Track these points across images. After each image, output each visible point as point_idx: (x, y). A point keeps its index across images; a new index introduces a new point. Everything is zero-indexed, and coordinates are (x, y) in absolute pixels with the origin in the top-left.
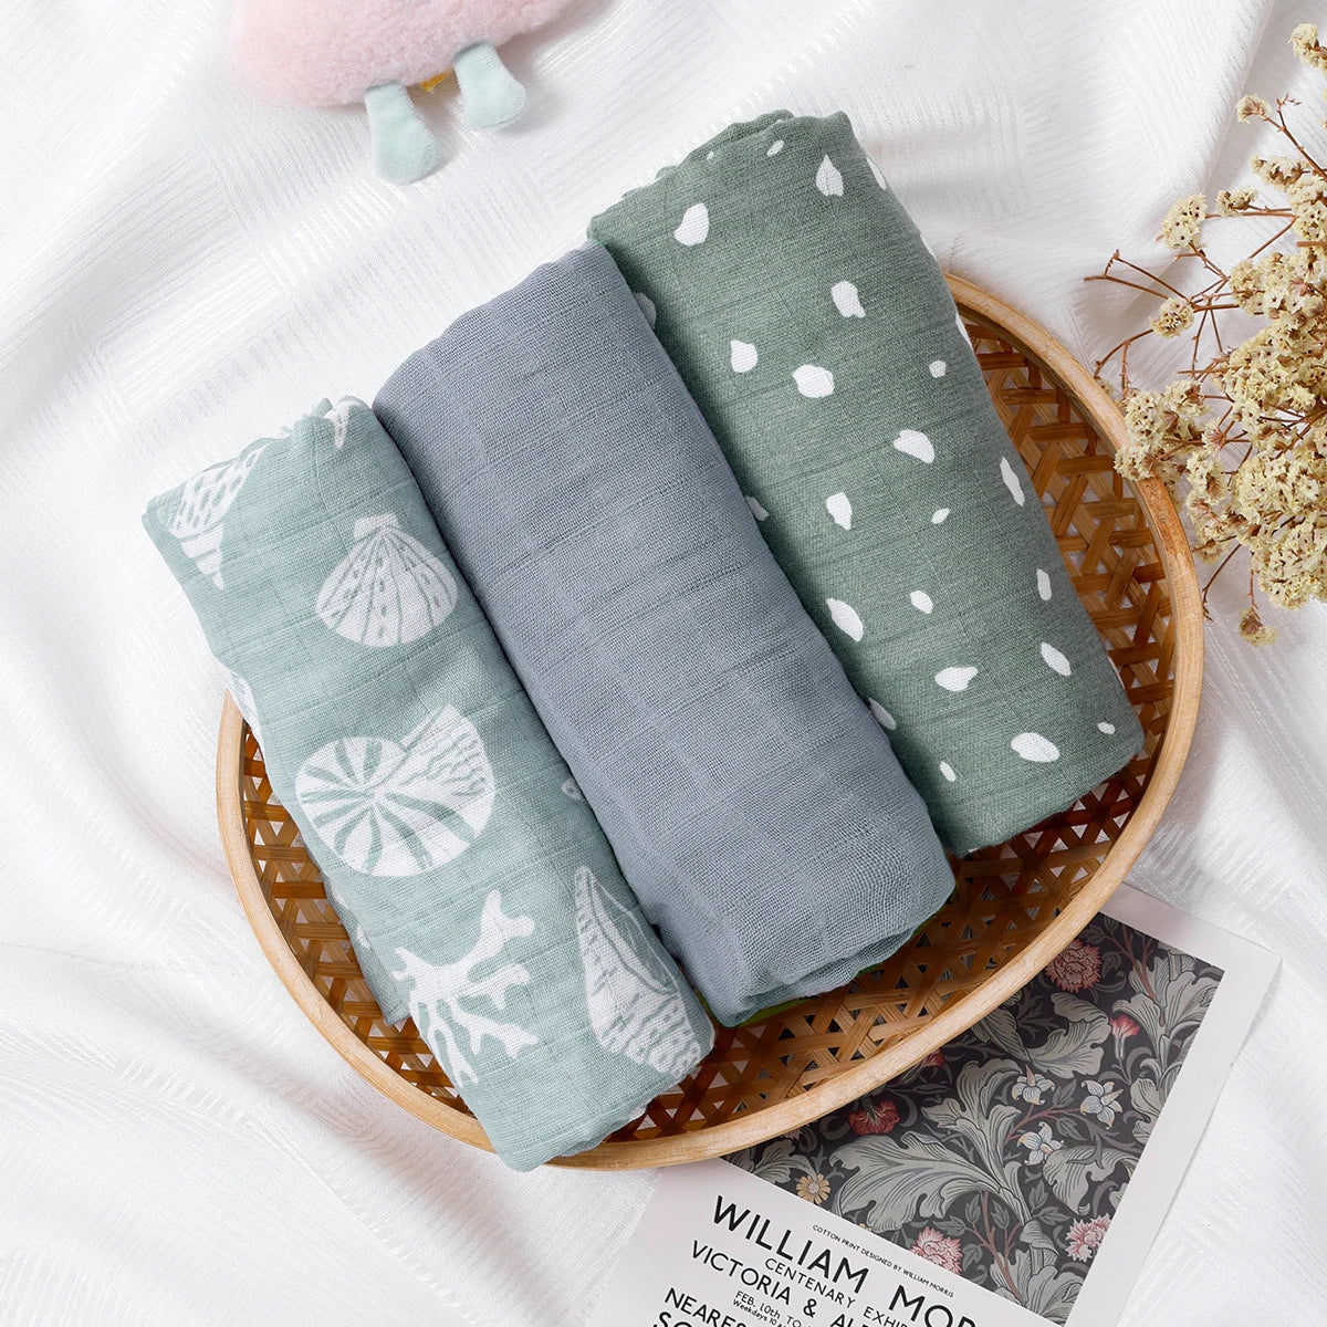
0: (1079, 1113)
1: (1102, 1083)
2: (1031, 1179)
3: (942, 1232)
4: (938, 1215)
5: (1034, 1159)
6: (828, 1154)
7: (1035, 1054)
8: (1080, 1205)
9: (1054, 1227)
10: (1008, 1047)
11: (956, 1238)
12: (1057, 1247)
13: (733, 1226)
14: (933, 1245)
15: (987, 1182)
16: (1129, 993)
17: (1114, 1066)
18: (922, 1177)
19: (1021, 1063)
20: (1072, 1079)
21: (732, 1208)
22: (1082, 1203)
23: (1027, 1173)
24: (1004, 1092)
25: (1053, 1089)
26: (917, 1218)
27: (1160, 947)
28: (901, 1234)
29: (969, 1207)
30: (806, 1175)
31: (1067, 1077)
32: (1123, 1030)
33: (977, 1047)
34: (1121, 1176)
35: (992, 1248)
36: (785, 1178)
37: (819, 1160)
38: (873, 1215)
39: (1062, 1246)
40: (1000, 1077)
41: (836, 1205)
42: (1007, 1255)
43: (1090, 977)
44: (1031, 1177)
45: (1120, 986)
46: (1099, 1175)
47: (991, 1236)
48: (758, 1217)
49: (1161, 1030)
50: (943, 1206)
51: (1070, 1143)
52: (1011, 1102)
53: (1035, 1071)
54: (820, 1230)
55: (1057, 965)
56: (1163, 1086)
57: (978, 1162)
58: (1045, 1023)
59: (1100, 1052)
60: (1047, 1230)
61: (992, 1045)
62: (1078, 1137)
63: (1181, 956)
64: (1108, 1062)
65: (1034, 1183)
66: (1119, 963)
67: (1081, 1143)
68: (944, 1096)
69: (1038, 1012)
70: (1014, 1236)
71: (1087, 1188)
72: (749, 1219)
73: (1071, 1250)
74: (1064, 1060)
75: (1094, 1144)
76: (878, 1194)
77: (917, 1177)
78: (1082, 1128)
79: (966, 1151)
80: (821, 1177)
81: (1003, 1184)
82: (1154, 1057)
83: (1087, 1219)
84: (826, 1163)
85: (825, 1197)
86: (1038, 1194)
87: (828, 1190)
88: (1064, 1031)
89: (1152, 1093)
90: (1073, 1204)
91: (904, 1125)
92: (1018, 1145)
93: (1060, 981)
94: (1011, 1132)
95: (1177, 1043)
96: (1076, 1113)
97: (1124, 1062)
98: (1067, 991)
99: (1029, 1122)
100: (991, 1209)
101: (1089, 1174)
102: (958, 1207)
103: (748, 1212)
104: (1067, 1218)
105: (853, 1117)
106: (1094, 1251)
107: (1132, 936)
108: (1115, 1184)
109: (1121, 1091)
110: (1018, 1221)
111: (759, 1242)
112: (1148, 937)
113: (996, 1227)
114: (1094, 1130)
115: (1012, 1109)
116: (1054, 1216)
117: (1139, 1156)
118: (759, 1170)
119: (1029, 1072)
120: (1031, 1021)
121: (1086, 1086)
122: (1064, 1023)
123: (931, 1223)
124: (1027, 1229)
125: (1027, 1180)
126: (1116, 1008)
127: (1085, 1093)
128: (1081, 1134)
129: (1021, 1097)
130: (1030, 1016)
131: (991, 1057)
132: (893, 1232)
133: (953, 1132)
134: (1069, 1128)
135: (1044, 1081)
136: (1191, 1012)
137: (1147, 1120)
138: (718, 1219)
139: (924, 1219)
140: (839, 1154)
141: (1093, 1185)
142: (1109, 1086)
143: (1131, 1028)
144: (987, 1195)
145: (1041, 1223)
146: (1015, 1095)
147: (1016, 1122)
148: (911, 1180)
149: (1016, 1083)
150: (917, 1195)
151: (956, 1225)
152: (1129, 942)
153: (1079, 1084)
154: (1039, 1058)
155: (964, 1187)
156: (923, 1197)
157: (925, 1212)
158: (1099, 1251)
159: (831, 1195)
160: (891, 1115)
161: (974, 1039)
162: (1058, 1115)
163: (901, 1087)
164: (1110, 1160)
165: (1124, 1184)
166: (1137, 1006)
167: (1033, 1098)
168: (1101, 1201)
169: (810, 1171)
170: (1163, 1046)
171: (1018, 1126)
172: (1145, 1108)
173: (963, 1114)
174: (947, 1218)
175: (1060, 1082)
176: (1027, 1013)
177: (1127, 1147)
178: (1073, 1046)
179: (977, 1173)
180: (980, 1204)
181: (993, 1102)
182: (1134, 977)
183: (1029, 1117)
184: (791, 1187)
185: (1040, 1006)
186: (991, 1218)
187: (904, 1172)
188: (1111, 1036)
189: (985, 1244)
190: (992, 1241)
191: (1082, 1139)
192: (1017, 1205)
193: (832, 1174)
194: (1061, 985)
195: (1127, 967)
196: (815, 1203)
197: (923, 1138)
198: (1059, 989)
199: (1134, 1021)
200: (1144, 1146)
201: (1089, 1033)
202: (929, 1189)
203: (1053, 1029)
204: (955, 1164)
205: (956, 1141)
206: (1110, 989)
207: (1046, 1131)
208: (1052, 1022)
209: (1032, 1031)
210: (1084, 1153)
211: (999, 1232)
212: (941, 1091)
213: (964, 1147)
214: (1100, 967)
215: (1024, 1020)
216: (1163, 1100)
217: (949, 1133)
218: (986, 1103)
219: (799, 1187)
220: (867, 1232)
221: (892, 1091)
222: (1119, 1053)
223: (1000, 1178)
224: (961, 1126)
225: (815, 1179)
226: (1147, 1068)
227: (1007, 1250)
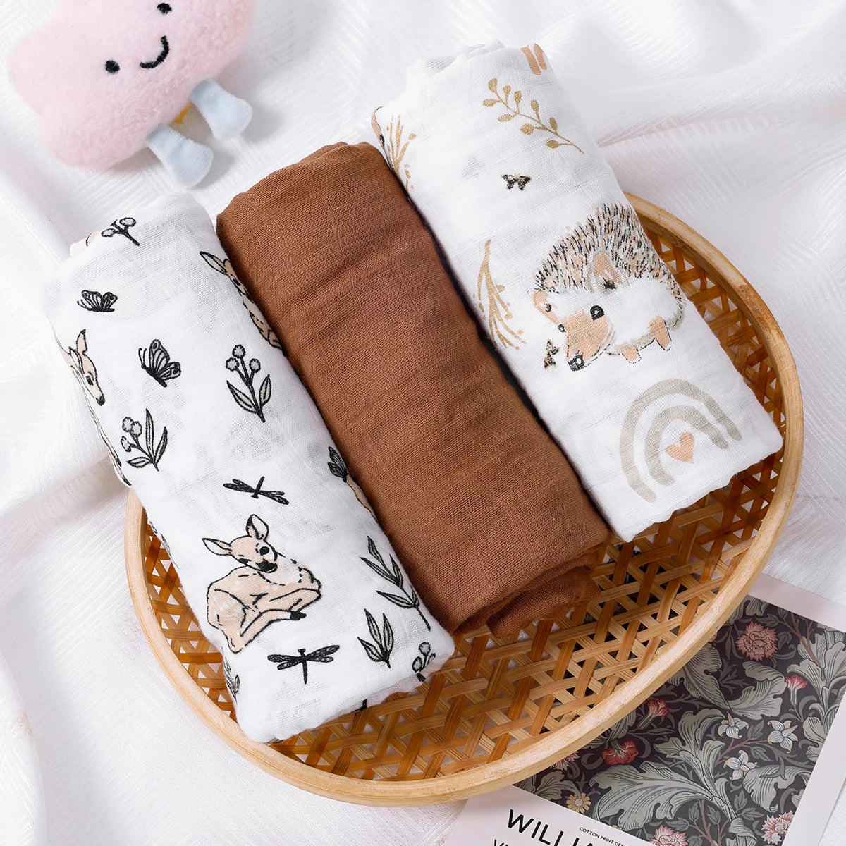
0: (767, 743)
1: (783, 722)
2: (734, 790)
3: (672, 828)
4: (669, 817)
5: (736, 776)
6: (588, 779)
7: (733, 704)
8: (771, 806)
9: (752, 822)
10: (714, 701)
11: (683, 832)
12: (755, 835)
13: (521, 830)
14: (666, 838)
15: (703, 793)
16: (798, 659)
17: (790, 710)
18: (656, 792)
19: (723, 711)
20: (761, 720)
21: (521, 818)
22: (773, 804)
23: (732, 785)
24: (713, 731)
25: (747, 727)
26: (654, 819)
27: (818, 627)
28: (643, 830)
29: (691, 811)
30: (573, 794)
31: (757, 719)
32: (795, 685)
33: (692, 702)
34: (799, 784)
35: (710, 839)
36: (558, 797)
37: (582, 784)
38: (622, 819)
39: (759, 834)
40: (709, 721)
41: (595, 814)
42: (720, 842)
43: (770, 650)
44: (735, 788)
45: (792, 655)
46: (783, 785)
47: (707, 830)
48: (539, 823)
49: (822, 684)
50: (672, 811)
51: (761, 764)
52: (718, 738)
53: (734, 716)
54: (584, 830)
55: (746, 643)
56: (826, 722)
57: (696, 780)
58: (740, 683)
59: (780, 701)
60: (748, 824)
61: (702, 699)
62: (768, 760)
63: (834, 632)
64: (786, 707)
65: (737, 792)
66: (790, 639)
67: (769, 763)
68: (669, 736)
69: (734, 675)
70: (724, 829)
71: (775, 795)
72: (534, 825)
73: (766, 837)
74: (754, 707)
75: (779, 763)
76: (625, 805)
77: (652, 792)
78: (769, 753)
79: (687, 772)
80: (584, 795)
81: (715, 794)
82: (819, 702)
83: (776, 815)
84: (587, 785)
85: (587, 808)
86: (741, 800)
87: (589, 803)
88: (754, 688)
89: (818, 727)
90: (766, 805)
91: (641, 757)
92: (724, 767)
93: (748, 654)
94: (719, 759)
95: (835, 691)
96: (764, 743)
97: (798, 706)
98: (754, 660)
99: (732, 751)
100: (707, 811)
101: (776, 784)
102: (683, 810)
103: (532, 820)
104: (763, 815)
105: (605, 754)
106: (782, 836)
107: (798, 621)
108: (795, 790)
109: (796, 727)
110: (727, 819)
111: (541, 839)
112: (810, 621)
113: (712, 823)
114: (778, 754)
115: (719, 743)
116: (752, 814)
117: (811, 770)
118: (539, 792)
119: (730, 717)
120: (731, 682)
121: (771, 725)
122: (753, 682)
123: (664, 822)
124: (733, 824)
125: (731, 791)
126: (789, 670)
127: (771, 729)
128: (769, 757)
129: (725, 734)
130: (729, 678)
131: (702, 708)
132: (638, 829)
133: (677, 760)
134: (760, 753)
135: (741, 722)
136: (843, 670)
137: (816, 745)
138: (511, 825)
139: (659, 820)
140: (595, 779)
141: (779, 792)
142: (788, 723)
143: (801, 683)
144: (703, 802)
145: (744, 819)
146: (720, 733)
147: (722, 751)
148: (648, 795)
149: (721, 724)
150: (653, 804)
151: (682, 823)
152: (796, 625)
153: (766, 723)
154: (736, 707)
155: (687, 797)
156: (658, 805)
157: (659, 815)
158: (786, 836)
159: (592, 807)
160: (632, 751)
161: (689, 696)
162: (753, 745)
163: (639, 731)
164: (790, 775)
165: (802, 790)
166: (805, 668)
167: (734, 734)
168: (786, 802)
169: (576, 791)
170: (824, 695)
171: (725, 753)
172: (814, 737)
173: (683, 747)
174: (675, 819)
175: (752, 723)
176: (727, 676)
177: (803, 764)
178: (760, 698)
179: (696, 787)
180: (699, 808)
181: (705, 738)
182: (801, 649)
183: (731, 748)
184: (562, 802)
185: (735, 672)
186: (707, 818)
187: (643, 789)
188: (787, 690)
189: (704, 835)
190: (708, 833)
191: (770, 760)
192: (726, 808)
193: (591, 793)
194: (749, 656)
195: (796, 641)
196: (580, 812)
197: (656, 765)
198: (748, 659)
199: (803, 678)
200: (815, 763)
201: (771, 688)
202: (662, 799)
203: (745, 687)
204: (679, 781)
205: (679, 767)
206: (784, 657)
207: (744, 756)
208: (744, 682)
209: (731, 689)
210: (773, 770)
211: (713, 828)
212: (667, 733)
213: (686, 770)
214: (776, 643)
215: (725, 681)
216: (827, 732)
217: (674, 761)
218: (700, 739)
219: (568, 802)
220: (619, 831)
221: (632, 734)
222: (794, 701)
223: (713, 790)
224: (683, 756)
225: (579, 797)
226: (812, 710)
227: (720, 839)
